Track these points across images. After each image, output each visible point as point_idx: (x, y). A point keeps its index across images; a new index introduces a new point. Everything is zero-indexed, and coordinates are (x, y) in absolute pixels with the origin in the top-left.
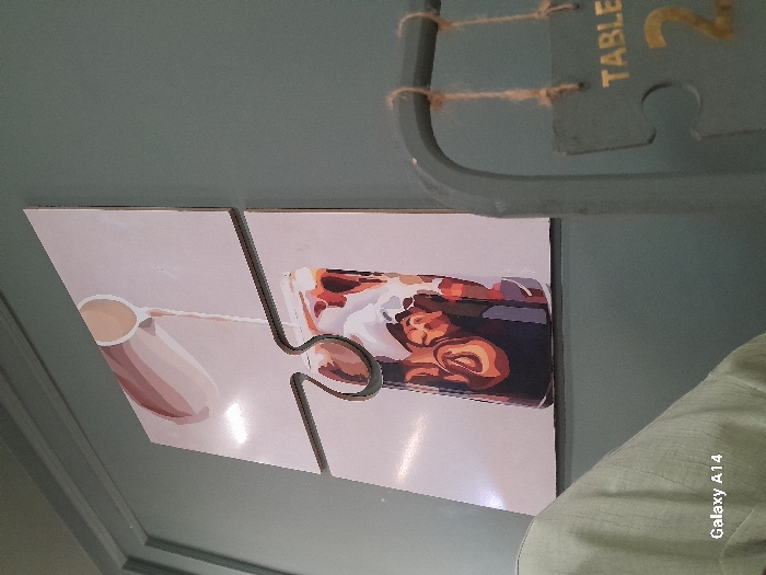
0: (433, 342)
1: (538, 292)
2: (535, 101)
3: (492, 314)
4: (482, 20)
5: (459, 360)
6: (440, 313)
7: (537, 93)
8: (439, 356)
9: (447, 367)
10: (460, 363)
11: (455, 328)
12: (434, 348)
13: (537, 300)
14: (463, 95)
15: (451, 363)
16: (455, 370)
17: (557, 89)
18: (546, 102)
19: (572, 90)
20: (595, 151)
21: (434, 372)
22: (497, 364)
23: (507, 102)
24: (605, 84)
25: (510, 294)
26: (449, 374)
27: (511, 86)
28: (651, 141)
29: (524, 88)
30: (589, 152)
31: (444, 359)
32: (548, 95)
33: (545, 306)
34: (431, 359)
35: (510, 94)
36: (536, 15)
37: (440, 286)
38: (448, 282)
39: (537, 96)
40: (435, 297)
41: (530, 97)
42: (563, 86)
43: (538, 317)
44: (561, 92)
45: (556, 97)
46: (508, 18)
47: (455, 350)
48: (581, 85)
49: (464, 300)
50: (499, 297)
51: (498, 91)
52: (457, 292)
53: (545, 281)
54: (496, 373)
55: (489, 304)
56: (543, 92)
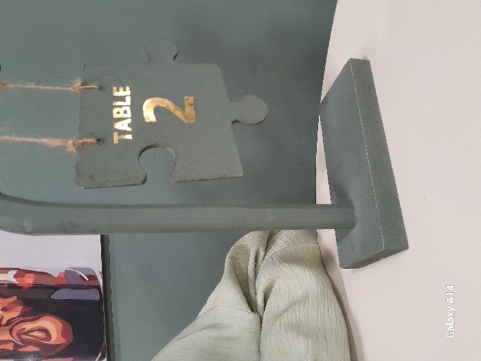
0: (9, 322)
1: (93, 277)
2: (64, 148)
3: (58, 295)
4: (32, 86)
5: (31, 334)
6: (15, 298)
7: (66, 142)
8: (14, 333)
9: (21, 340)
10: (32, 336)
11: (28, 309)
12: (10, 326)
13: (92, 283)
14: (7, 138)
15: (24, 337)
16: (28, 343)
17: (81, 141)
18: (72, 149)
19: (91, 143)
20: (105, 187)
21: (10, 347)
22: (63, 334)
23: (43, 146)
24: (116, 141)
25: (72, 280)
26: (24, 347)
27: (45, 135)
28: (143, 182)
29: (56, 138)
30: (100, 187)
31: (19, 334)
32: (74, 145)
33: (98, 287)
34: (8, 337)
35: (45, 140)
36: (71, 89)
37: (15, 276)
38: (21, 273)
39: (66, 145)
40: (11, 286)
41: (61, 144)
42: (85, 140)
43: (93, 295)
44: (83, 144)
45: (79, 147)
46: (51, 88)
47: (28, 326)
48: (99, 140)
49: (35, 287)
50: (64, 282)
51: (36, 138)
52: (29, 280)
53: (97, 268)
54: (63, 341)
55: (55, 288)
56: (70, 142)
